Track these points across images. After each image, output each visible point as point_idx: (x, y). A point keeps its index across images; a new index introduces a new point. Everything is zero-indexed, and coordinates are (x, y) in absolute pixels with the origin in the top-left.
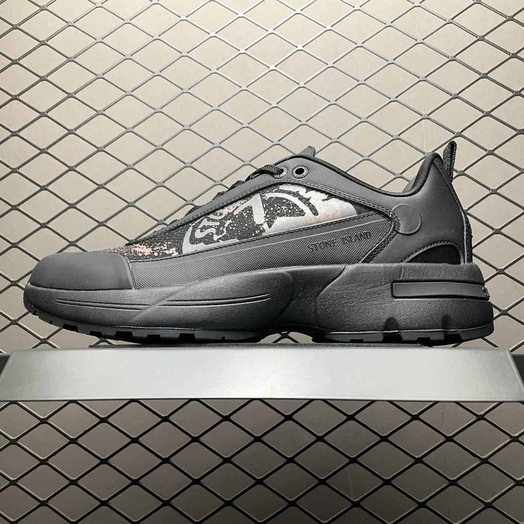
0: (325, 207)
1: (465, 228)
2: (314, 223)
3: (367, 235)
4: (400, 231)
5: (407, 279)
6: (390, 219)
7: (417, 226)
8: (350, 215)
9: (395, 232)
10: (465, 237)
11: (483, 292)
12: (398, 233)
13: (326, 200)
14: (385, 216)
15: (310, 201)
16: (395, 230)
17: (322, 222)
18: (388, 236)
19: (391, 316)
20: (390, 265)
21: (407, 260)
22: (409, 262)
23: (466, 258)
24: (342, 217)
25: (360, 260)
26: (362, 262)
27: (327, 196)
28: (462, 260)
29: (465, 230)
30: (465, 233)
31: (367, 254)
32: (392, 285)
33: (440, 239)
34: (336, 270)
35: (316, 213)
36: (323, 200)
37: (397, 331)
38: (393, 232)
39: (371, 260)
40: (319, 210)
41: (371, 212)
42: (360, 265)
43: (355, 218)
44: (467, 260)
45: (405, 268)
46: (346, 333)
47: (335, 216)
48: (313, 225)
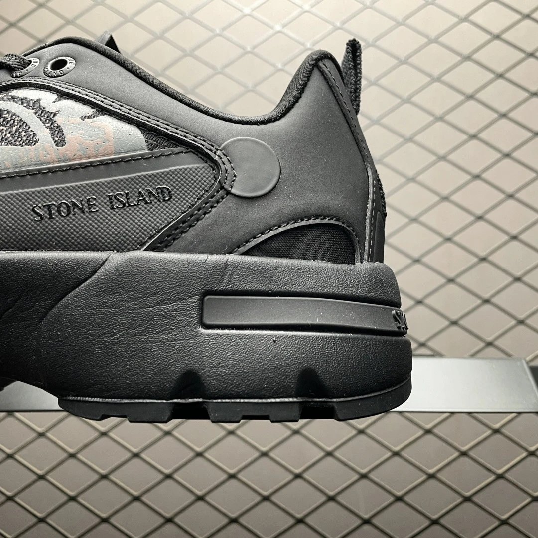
0: (83, 131)
1: (371, 196)
2: (54, 162)
3: (164, 196)
4: (233, 191)
5: (235, 288)
6: (215, 165)
7: (269, 182)
8: (133, 151)
9: (221, 192)
10: (368, 213)
11: (393, 320)
12: (228, 193)
13: (91, 117)
14: (206, 157)
15: (56, 118)
16: (222, 188)
17: (70, 160)
18: (208, 198)
19: (190, 366)
20: (202, 257)
21: (243, 249)
22: (245, 253)
23: (366, 253)
24: (115, 154)
25: (144, 244)
26: (145, 250)
27: (94, 110)
28: (358, 257)
29: (370, 201)
30: (369, 205)
31: (159, 232)
32: (202, 301)
33: (316, 212)
34: (88, 262)
35: (60, 141)
36: (83, 118)
37: (201, 400)
38: (218, 192)
39: (167, 246)
40: (68, 136)
41: (177, 150)
42: (142, 253)
43: (142, 156)
44: (369, 255)
45: (235, 265)
46: (95, 399)
47: (100, 150)
48: (50, 166)
